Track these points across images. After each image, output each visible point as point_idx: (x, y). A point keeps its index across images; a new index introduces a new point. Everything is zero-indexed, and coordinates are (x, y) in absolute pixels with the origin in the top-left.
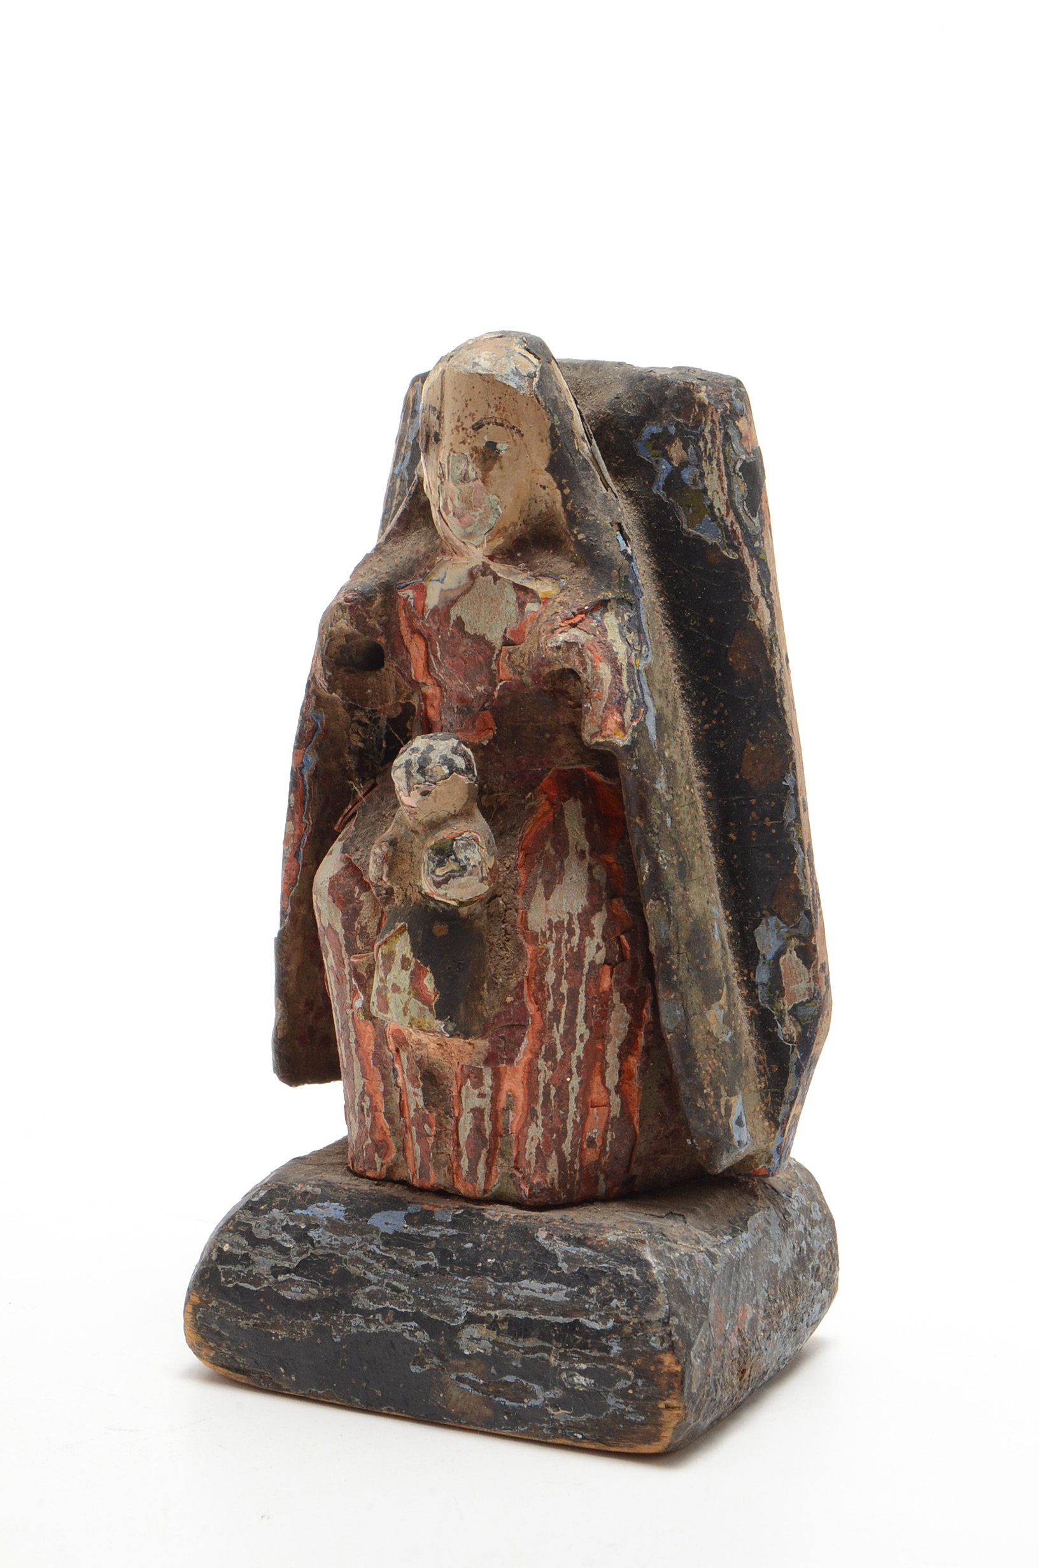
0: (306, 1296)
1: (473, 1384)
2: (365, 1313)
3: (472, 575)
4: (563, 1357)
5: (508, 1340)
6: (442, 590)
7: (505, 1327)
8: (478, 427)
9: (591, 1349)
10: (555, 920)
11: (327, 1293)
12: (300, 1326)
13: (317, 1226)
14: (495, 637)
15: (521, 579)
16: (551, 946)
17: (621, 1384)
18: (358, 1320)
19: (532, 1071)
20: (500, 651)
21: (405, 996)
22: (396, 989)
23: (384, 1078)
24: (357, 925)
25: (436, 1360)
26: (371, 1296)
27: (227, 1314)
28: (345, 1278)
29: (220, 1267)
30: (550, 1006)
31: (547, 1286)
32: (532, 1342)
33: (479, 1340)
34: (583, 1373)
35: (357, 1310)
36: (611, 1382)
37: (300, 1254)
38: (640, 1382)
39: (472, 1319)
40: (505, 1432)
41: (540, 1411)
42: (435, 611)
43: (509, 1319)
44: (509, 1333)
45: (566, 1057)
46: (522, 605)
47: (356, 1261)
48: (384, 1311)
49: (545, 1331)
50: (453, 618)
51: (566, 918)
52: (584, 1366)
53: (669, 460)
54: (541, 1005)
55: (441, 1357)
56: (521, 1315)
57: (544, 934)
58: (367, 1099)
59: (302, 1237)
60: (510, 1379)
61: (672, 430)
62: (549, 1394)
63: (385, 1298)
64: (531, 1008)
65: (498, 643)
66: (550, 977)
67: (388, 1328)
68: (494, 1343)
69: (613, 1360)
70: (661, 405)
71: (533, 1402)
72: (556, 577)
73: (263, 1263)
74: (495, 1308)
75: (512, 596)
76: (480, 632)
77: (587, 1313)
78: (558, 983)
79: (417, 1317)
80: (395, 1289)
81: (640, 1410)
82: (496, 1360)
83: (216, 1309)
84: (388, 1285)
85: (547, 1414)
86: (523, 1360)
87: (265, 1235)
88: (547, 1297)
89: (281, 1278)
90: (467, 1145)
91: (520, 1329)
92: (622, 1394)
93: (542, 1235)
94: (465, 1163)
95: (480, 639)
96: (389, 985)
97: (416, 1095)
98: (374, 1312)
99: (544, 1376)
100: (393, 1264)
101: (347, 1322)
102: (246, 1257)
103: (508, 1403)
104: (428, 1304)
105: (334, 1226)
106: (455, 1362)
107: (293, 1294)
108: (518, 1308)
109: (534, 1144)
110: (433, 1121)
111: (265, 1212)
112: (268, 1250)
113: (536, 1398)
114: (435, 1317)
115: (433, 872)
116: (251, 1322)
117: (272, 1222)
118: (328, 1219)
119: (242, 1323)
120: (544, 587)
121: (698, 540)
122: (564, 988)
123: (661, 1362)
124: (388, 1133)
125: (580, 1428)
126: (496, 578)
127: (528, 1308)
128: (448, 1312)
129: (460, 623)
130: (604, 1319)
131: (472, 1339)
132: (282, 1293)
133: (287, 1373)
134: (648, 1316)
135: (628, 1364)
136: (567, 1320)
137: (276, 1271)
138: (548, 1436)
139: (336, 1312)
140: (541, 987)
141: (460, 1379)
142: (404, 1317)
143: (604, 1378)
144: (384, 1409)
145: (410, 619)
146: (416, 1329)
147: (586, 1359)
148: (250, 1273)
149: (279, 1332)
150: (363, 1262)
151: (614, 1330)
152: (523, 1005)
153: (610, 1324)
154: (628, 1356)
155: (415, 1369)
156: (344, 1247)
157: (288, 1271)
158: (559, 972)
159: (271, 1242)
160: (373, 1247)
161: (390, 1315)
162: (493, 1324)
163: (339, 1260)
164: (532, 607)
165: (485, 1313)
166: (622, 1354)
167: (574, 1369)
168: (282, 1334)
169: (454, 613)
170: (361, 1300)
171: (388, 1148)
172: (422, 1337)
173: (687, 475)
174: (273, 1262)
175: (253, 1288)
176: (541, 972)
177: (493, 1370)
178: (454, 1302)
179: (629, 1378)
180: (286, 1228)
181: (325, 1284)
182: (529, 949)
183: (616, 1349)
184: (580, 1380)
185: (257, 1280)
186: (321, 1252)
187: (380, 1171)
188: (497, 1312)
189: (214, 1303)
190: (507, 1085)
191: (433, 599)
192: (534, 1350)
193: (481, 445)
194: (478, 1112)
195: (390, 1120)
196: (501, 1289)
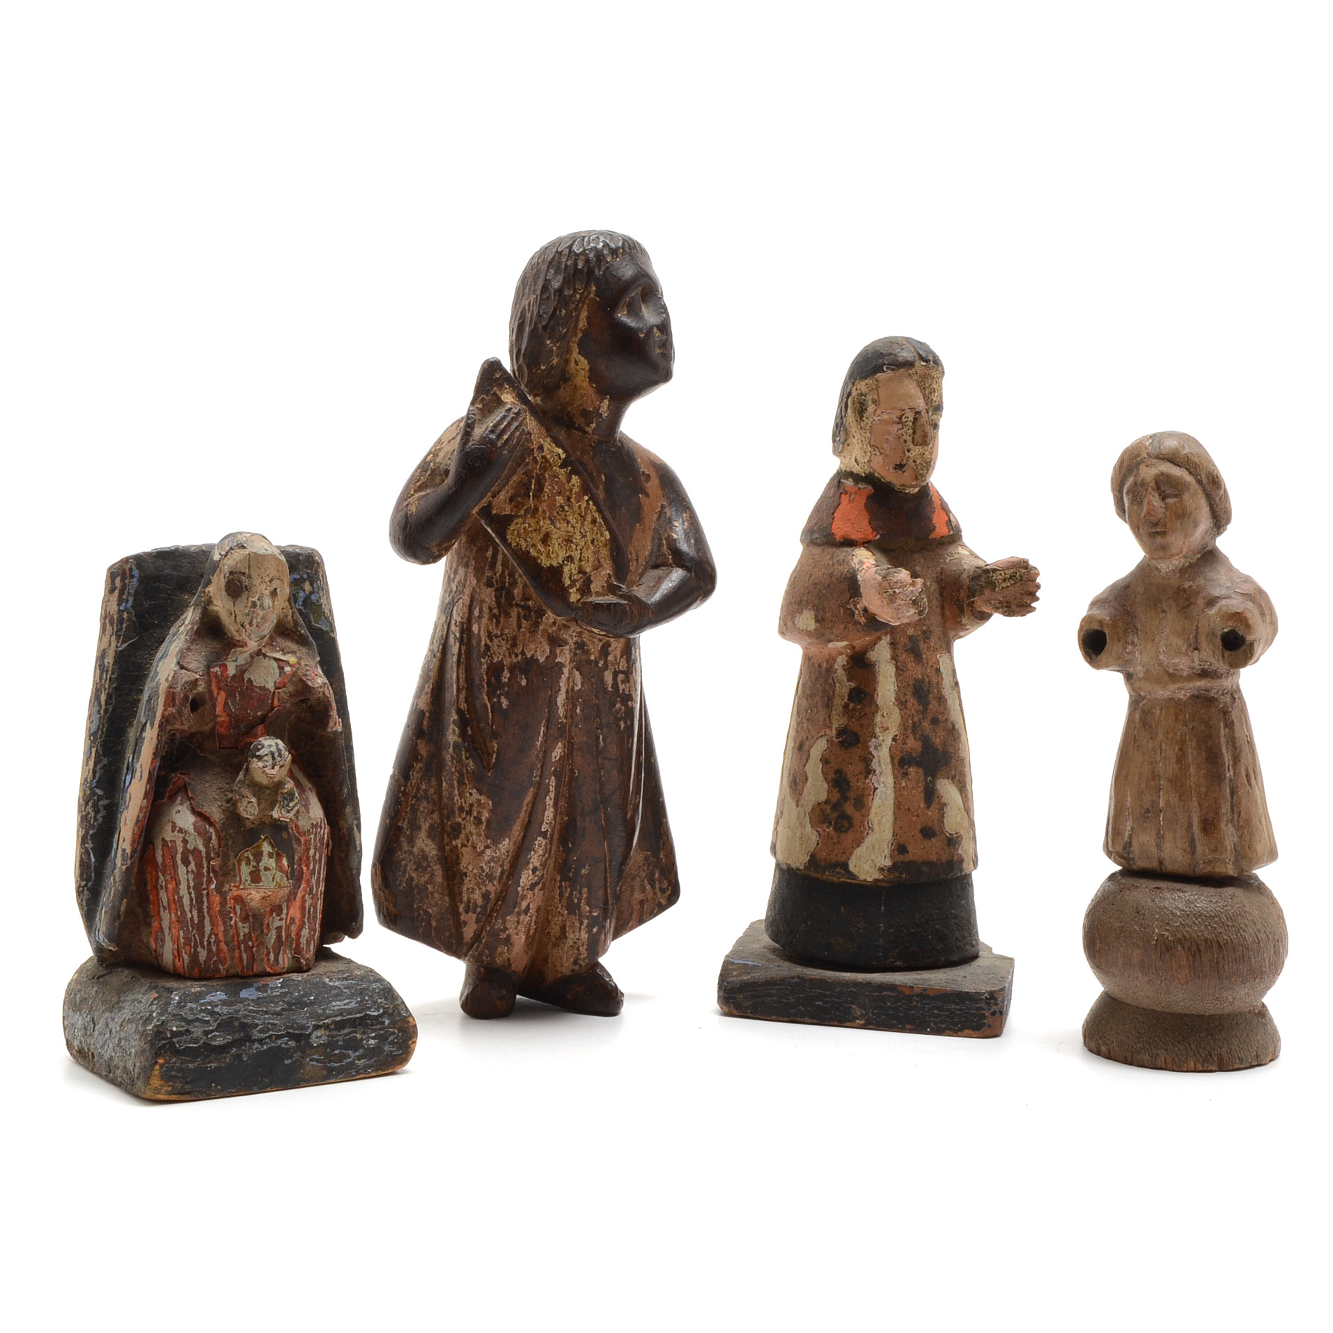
0: (225, 1041)
1: (318, 1061)
2: (260, 1041)
3: (252, 657)
4: (363, 1033)
5: (335, 1033)
6: (237, 666)
7: (333, 1027)
8: (271, 581)
9: (376, 1025)
10: (315, 823)
11: (237, 1036)
12: (225, 1059)
13: (217, 1006)
14: (271, 686)
15: (278, 655)
16: (312, 836)
17: (391, 1038)
18: (256, 1045)
19: (303, 900)
20: (274, 692)
21: (273, 871)
22: (266, 869)
23: (225, 923)
24: (211, 845)
25: (299, 1054)
26: (260, 1031)
27: (182, 1063)
28: (243, 1026)
29: (174, 1040)
30: (311, 867)
31: (345, 1002)
32: (346, 1031)
33: (320, 1037)
34: (373, 1038)
35: (255, 1040)
36: (386, 1039)
37: (215, 1021)
38: (400, 1034)
39: (317, 1027)
40: (332, 1081)
41: (352, 1063)
42: (234, 676)
43: (334, 1022)
44: (335, 1030)
45: (317, 891)
46: (281, 668)
47: (245, 1016)
48: (270, 1037)
49: (353, 1023)
50: (246, 679)
51: (319, 820)
52: (373, 1035)
53: (304, 591)
54: (308, 866)
55: (303, 1052)
56: (338, 1019)
57: (309, 831)
58: (213, 936)
59: (212, 1013)
60: (337, 1052)
61: (305, 576)
62: (357, 1054)
63: (269, 1030)
64: (305, 868)
65: (272, 689)
66: (312, 852)
67: (273, 1045)
68: (328, 1036)
69: (387, 1027)
70: (298, 564)
71: (349, 1060)
72: (293, 652)
73: (197, 1031)
74: (326, 1019)
75: (275, 665)
76: (262, 685)
77: (369, 1009)
78: (315, 854)
79: (288, 1034)
80: (272, 1024)
81: (400, 1048)
82: (331, 1045)
83: (175, 1063)
84: (269, 1023)
85: (355, 1064)
86: (344, 1041)
87: (191, 1017)
88: (347, 1007)
89: (209, 1036)
90: (273, 947)
91: (340, 1025)
92: (392, 1043)
93: (327, 980)
94: (272, 956)
95: (263, 689)
96: (262, 868)
97: (244, 927)
98: (265, 1039)
99: (354, 1045)
100: (266, 1013)
101: (251, 1048)
102: (187, 1031)
103: (335, 1065)
104: (292, 1027)
105: (224, 1003)
106: (309, 1052)
107: (218, 1042)
108: (336, 1016)
109: (305, 939)
110: (254, 939)
111: (185, 1006)
112: (197, 1024)
113: (349, 1057)
114: (297, 1032)
115: (288, 805)
116: (196, 1065)
117: (191, 1009)
118: (220, 1000)
119: (191, 1066)
120: (292, 659)
121: (320, 629)
122: (317, 857)
123: (409, 1022)
124: (226, 952)
125: (370, 1066)
126: (265, 656)
127: (341, 1014)
128: (304, 1027)
129: (250, 681)
130: (378, 1009)
131: (317, 1037)
132: (213, 1043)
133: (216, 1086)
134: (396, 1002)
135: (394, 1027)
136: (361, 1015)
137: (206, 1033)
138: (354, 1076)
139: (245, 1045)
140: (308, 858)
141: (311, 1060)
142: (281, 1037)
143: (382, 1038)
144: (269, 1089)
145: (219, 682)
146: (288, 1041)
147: (374, 1031)
148: (191, 1039)
149: (212, 1065)
150: (249, 1016)
151: (384, 1013)
152: (302, 869)
153: (381, 1011)
154: (393, 1024)
155: (287, 1062)
156: (237, 1012)
157: (212, 1031)
158: (316, 849)
159: (197, 1020)
160: (251, 1008)
161: (274, 1037)
162: (327, 1027)
163: (238, 1019)
164: (288, 669)
165: (321, 1023)
166: (390, 1023)
167: (369, 1037)
168: (214, 1065)
169: (246, 676)
170: (256, 1035)
171: (226, 960)
172: (292, 1044)
173: (313, 597)
174: (203, 1029)
175: (195, 1045)
176: (308, 850)
177: (328, 1050)
178: (305, 1021)
179: (394, 1033)
180: (202, 1011)
181: (234, 1033)
182: (302, 839)
183: (387, 1022)
184: (372, 1042)
185: (196, 1041)
186: (225, 1017)
187: (223, 972)
188: (327, 1021)
189: (174, 1060)
190: (291, 912)
191: (231, 670)
192: (349, 1034)
193: (272, 589)
194: (279, 929)
195: (227, 945)
196: (324, 1009)
